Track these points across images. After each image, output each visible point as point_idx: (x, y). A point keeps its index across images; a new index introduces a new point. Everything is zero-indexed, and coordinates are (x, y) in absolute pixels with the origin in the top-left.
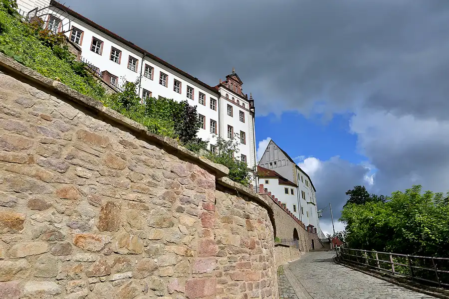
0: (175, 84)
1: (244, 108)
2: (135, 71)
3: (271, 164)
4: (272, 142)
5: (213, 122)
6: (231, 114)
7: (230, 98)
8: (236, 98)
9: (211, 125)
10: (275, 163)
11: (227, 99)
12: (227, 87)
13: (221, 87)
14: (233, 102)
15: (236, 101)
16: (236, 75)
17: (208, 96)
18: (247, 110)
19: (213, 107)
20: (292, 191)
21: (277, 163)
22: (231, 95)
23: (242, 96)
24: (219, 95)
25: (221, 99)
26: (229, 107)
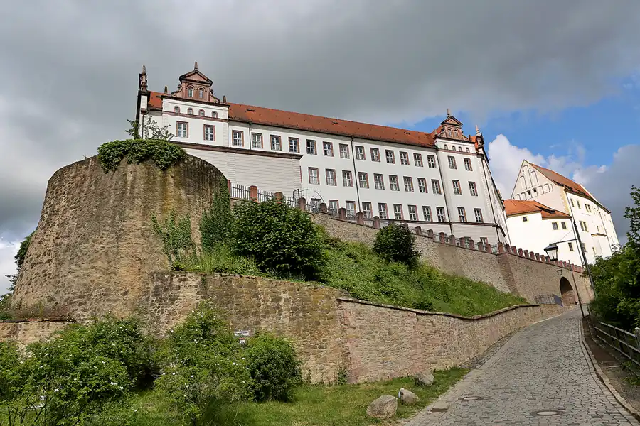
0: (387, 155)
1: (468, 153)
2: (347, 157)
3: (529, 193)
4: (525, 163)
5: (435, 182)
6: (454, 166)
7: (450, 148)
8: (457, 145)
9: (433, 185)
10: (535, 191)
11: (446, 150)
12: (444, 136)
13: (437, 140)
14: (454, 151)
15: (457, 149)
16: (452, 117)
17: (424, 154)
18: (473, 154)
19: (432, 165)
20: (564, 224)
21: (538, 189)
22: (450, 144)
23: (464, 139)
24: (436, 149)
25: (439, 152)
26: (451, 158)
